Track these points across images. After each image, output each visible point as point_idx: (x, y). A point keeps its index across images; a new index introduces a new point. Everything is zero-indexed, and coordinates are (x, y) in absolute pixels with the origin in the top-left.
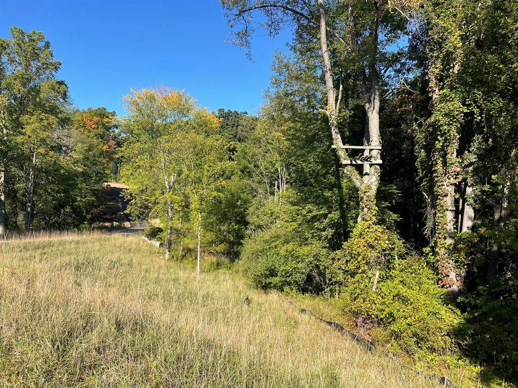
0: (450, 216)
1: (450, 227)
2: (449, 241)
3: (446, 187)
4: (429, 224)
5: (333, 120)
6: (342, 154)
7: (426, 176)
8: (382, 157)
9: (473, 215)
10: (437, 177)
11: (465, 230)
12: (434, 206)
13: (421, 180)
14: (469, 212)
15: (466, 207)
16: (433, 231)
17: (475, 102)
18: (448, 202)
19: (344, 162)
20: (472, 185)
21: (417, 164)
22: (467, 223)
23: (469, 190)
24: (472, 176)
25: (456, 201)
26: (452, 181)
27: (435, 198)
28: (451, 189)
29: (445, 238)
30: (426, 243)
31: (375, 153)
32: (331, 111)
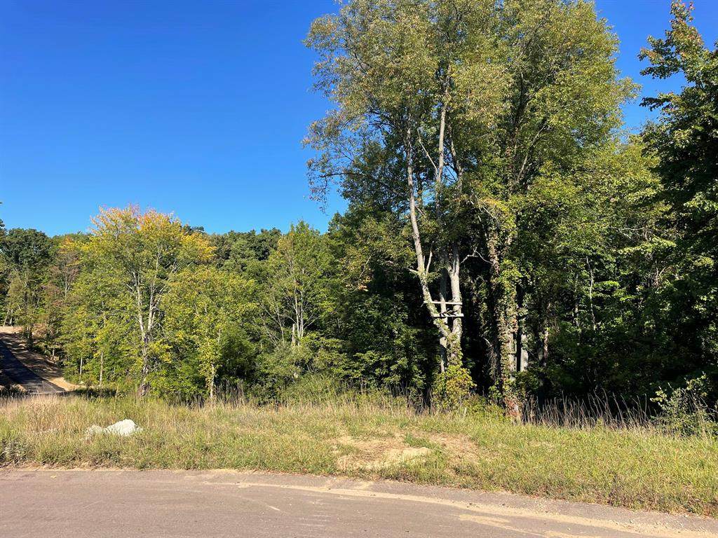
0: (511, 358)
1: (513, 367)
2: (513, 380)
3: (507, 334)
4: (494, 366)
5: (424, 281)
6: (432, 308)
8: (463, 311)
9: (527, 357)
10: (500, 326)
11: (522, 369)
13: (484, 328)
14: (524, 354)
15: (522, 351)
16: (499, 371)
17: (528, 270)
18: (510, 347)
19: (434, 315)
20: (526, 334)
22: (524, 364)
23: (523, 337)
24: (526, 326)
25: (516, 347)
26: (511, 330)
27: (500, 344)
28: (511, 336)
29: (509, 377)
31: (457, 308)
32: (422, 272)
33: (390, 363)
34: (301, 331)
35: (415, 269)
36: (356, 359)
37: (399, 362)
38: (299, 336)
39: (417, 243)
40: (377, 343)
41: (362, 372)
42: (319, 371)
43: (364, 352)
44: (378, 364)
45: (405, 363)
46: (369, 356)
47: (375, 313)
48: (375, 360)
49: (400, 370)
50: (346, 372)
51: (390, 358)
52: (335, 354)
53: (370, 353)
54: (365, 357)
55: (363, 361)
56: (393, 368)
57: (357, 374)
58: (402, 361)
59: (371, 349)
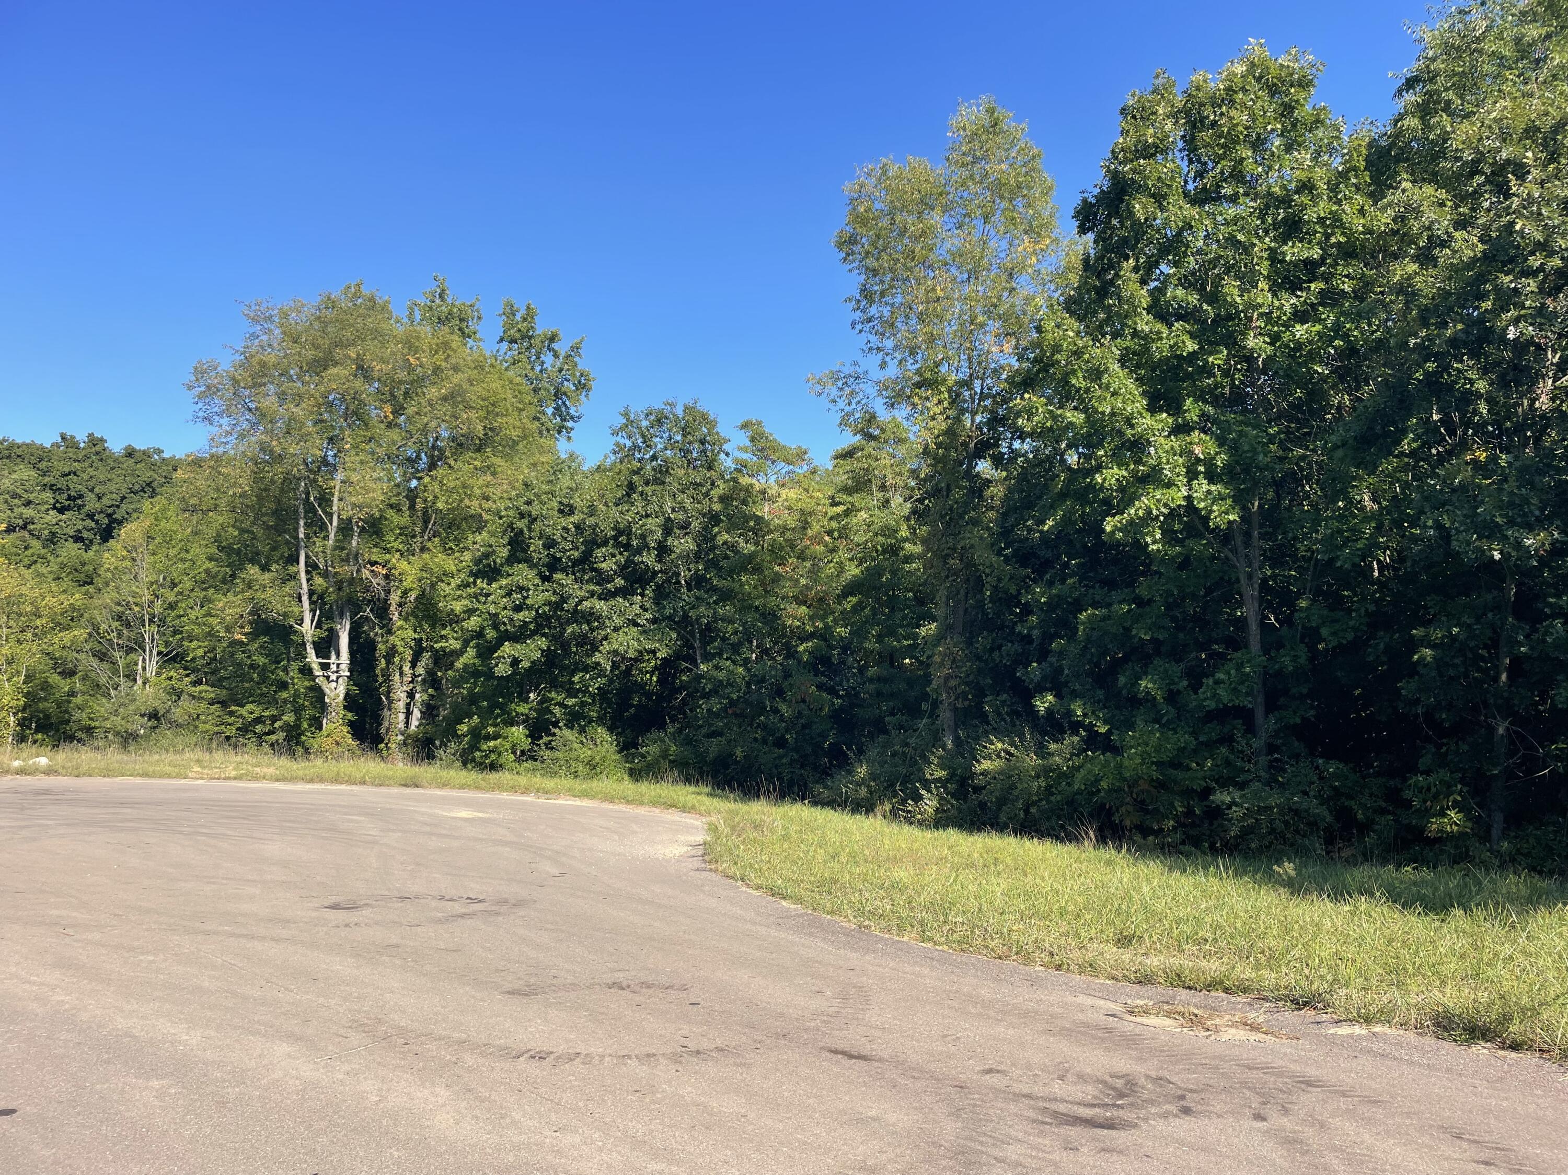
0: (402, 717)
1: (401, 726)
2: (400, 737)
3: (400, 695)
4: (386, 724)
5: (309, 638)
6: (315, 667)
7: (384, 681)
8: (350, 670)
9: (420, 716)
10: (393, 683)
11: (413, 727)
12: (390, 709)
13: (380, 685)
14: (417, 714)
15: (415, 709)
16: (388, 729)
17: (423, 631)
18: (401, 705)
19: (317, 673)
20: (420, 692)
21: (378, 671)
22: (414, 723)
23: (417, 696)
24: (421, 684)
25: (408, 705)
26: (405, 688)
27: (391, 702)
28: (403, 696)
29: (397, 735)
30: (382, 741)
31: (343, 667)
32: (308, 629)
33: (274, 719)
34: (152, 667)
35: (300, 625)
36: (231, 714)
37: (285, 718)
38: (148, 675)
39: (305, 599)
40: (262, 695)
41: (238, 729)
42: (179, 726)
43: (243, 706)
44: (259, 720)
45: (293, 719)
46: (250, 710)
47: (261, 660)
48: (256, 715)
49: (288, 728)
50: (216, 729)
51: (275, 713)
52: (204, 705)
53: (249, 707)
54: (243, 711)
55: (241, 716)
56: (277, 725)
57: (231, 731)
58: (289, 718)
59: (251, 702)
